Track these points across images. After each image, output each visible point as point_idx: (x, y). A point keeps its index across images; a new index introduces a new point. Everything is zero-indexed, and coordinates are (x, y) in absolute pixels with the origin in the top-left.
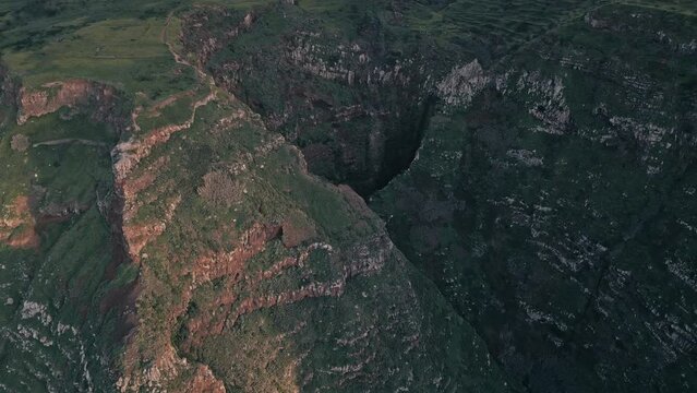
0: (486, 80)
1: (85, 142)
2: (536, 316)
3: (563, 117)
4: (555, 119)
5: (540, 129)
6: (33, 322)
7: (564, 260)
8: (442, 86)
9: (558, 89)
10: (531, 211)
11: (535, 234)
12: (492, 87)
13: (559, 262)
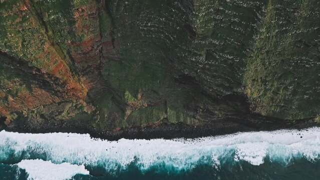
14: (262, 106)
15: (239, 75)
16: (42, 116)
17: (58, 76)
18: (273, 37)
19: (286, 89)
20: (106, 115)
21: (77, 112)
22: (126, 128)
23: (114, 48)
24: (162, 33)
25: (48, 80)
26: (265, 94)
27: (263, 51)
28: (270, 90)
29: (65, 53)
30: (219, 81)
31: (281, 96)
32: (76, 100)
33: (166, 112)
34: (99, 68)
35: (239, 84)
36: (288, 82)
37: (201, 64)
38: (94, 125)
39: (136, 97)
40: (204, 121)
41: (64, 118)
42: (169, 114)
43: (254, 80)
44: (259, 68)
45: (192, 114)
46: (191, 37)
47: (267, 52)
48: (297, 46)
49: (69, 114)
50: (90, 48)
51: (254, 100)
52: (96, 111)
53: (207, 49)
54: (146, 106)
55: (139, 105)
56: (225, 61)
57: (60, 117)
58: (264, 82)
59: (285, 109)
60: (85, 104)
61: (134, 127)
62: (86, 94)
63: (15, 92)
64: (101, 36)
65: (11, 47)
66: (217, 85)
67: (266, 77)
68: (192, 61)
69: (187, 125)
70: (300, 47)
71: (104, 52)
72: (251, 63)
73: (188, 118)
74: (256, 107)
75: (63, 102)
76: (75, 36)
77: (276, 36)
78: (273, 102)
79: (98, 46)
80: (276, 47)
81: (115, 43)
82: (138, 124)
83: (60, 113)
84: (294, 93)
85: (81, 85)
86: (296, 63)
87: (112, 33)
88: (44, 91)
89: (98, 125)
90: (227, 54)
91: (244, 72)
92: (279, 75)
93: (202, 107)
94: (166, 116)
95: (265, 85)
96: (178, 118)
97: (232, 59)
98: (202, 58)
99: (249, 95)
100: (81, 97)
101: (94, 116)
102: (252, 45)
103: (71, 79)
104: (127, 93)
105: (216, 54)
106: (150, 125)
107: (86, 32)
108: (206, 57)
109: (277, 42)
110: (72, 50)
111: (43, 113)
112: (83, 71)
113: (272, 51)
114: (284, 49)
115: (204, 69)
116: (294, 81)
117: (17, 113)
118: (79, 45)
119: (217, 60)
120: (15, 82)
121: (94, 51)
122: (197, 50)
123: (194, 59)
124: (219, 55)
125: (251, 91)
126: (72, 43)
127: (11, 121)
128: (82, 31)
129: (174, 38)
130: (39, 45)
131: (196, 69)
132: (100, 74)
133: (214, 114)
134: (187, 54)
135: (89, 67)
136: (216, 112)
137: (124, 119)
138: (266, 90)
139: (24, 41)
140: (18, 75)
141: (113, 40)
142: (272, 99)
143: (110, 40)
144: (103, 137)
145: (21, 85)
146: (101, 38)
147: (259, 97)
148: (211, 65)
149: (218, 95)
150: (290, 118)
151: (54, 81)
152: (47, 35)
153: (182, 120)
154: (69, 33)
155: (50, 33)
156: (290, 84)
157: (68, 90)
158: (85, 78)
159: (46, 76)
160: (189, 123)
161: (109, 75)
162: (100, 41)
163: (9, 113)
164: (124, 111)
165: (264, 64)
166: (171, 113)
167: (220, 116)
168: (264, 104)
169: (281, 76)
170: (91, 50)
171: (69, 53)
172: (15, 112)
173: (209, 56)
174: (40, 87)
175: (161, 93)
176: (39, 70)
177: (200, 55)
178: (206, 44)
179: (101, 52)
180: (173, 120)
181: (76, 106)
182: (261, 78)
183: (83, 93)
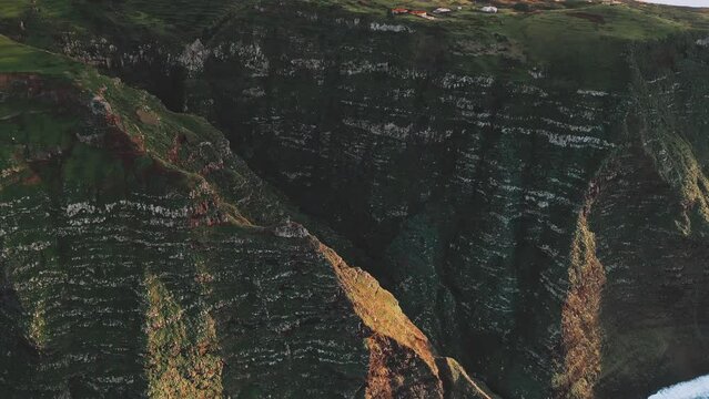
0: (207, 52)
1: (32, 112)
2: (294, 176)
3: (266, 65)
4: (261, 68)
5: (255, 75)
6: (81, 215)
7: (297, 141)
8: (182, 59)
9: (258, 49)
10: (270, 121)
11: (277, 133)
12: (212, 56)
13: (295, 143)
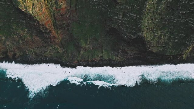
14: (153, 46)
15: (140, 25)
16: (36, 54)
17: (47, 27)
18: (155, 3)
19: (165, 35)
20: (70, 54)
21: (54, 52)
22: (80, 61)
23: (76, 14)
24: (101, 5)
25: (42, 29)
26: (154, 39)
27: (151, 11)
28: (157, 36)
29: (52, 15)
30: (130, 30)
31: (162, 40)
32: (55, 45)
33: (102, 53)
34: (68, 26)
35: (140, 30)
36: (165, 31)
37: (120, 20)
38: (63, 59)
39: (86, 43)
40: (122, 59)
41: (47, 55)
42: (103, 54)
43: (147, 29)
44: (150, 22)
45: (116, 53)
46: (115, 4)
47: (153, 12)
48: (168, 10)
49: (50, 53)
50: (65, 12)
51: (149, 42)
52: (64, 52)
53: (123, 11)
54: (92, 49)
55: (88, 48)
56: (132, 18)
57: (45, 54)
58: (153, 31)
59: (166, 49)
60: (59, 47)
61: (85, 61)
62: (60, 42)
63: (24, 38)
64: (71, 7)
65: (27, 8)
66: (129, 33)
67: (154, 28)
68: (116, 19)
69: (113, 60)
70: (169, 11)
71: (71, 16)
72: (146, 18)
73: (114, 56)
74: (150, 47)
75: (47, 46)
76: (58, 4)
77: (157, 3)
78: (159, 44)
79: (69, 12)
80: (157, 9)
81: (77, 11)
82: (87, 59)
83: (45, 52)
84: (169, 38)
85: (58, 35)
86: (169, 20)
87: (76, 5)
88: (38, 38)
89: (65, 59)
90: (133, 13)
91: (142, 23)
92: (161, 27)
93: (121, 48)
94: (102, 55)
95: (154, 33)
96: (109, 56)
97: (136, 16)
98: (121, 17)
99: (145, 38)
100: (57, 42)
101: (63, 54)
102: (145, 7)
103: (54, 30)
104: (82, 41)
105: (128, 14)
106: (93, 60)
107: (64, 3)
108: (123, 16)
109: (157, 6)
110: (56, 13)
111: (36, 52)
112: (60, 26)
113: (155, 11)
114: (161, 11)
115: (122, 23)
116: (169, 31)
117: (23, 52)
118: (59, 10)
119: (128, 17)
120: (25, 32)
121: (66, 15)
122: (118, 11)
123: (117, 18)
124: (129, 15)
125: (147, 36)
126: (56, 9)
127: (19, 57)
128: (62, 2)
129: (107, 7)
130: (40, 8)
131: (118, 24)
132: (68, 29)
133: (127, 53)
134: (113, 15)
135: (63, 24)
136: (129, 52)
137: (79, 56)
138: (155, 36)
139: (33, 5)
140: (27, 27)
141: (76, 9)
142: (158, 42)
143: (75, 9)
144: (68, 66)
145: (27, 33)
146: (70, 8)
147: (151, 40)
148: (125, 21)
149: (129, 39)
150: (169, 54)
151: (45, 30)
152: (45, 3)
153: (111, 57)
154: (55, 3)
155: (46, 2)
156: (167, 33)
157: (51, 37)
158: (60, 31)
159: (41, 27)
160: (114, 59)
161: (73, 30)
162: (69, 9)
163: (18, 51)
164: (79, 52)
165: (152, 19)
166: (105, 53)
167: (131, 55)
168: (154, 45)
169: (162, 28)
170: (65, 14)
171: (54, 15)
172: (22, 51)
173: (124, 15)
174: (37, 36)
175: (100, 41)
176: (38, 22)
177: (120, 15)
178: (122, 8)
179: (69, 16)
180: (106, 58)
181: (54, 49)
182: (151, 28)
183: (58, 40)
